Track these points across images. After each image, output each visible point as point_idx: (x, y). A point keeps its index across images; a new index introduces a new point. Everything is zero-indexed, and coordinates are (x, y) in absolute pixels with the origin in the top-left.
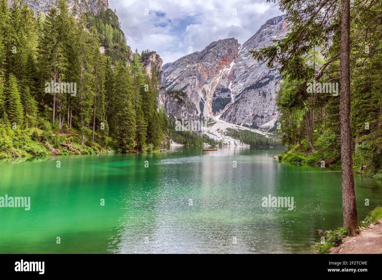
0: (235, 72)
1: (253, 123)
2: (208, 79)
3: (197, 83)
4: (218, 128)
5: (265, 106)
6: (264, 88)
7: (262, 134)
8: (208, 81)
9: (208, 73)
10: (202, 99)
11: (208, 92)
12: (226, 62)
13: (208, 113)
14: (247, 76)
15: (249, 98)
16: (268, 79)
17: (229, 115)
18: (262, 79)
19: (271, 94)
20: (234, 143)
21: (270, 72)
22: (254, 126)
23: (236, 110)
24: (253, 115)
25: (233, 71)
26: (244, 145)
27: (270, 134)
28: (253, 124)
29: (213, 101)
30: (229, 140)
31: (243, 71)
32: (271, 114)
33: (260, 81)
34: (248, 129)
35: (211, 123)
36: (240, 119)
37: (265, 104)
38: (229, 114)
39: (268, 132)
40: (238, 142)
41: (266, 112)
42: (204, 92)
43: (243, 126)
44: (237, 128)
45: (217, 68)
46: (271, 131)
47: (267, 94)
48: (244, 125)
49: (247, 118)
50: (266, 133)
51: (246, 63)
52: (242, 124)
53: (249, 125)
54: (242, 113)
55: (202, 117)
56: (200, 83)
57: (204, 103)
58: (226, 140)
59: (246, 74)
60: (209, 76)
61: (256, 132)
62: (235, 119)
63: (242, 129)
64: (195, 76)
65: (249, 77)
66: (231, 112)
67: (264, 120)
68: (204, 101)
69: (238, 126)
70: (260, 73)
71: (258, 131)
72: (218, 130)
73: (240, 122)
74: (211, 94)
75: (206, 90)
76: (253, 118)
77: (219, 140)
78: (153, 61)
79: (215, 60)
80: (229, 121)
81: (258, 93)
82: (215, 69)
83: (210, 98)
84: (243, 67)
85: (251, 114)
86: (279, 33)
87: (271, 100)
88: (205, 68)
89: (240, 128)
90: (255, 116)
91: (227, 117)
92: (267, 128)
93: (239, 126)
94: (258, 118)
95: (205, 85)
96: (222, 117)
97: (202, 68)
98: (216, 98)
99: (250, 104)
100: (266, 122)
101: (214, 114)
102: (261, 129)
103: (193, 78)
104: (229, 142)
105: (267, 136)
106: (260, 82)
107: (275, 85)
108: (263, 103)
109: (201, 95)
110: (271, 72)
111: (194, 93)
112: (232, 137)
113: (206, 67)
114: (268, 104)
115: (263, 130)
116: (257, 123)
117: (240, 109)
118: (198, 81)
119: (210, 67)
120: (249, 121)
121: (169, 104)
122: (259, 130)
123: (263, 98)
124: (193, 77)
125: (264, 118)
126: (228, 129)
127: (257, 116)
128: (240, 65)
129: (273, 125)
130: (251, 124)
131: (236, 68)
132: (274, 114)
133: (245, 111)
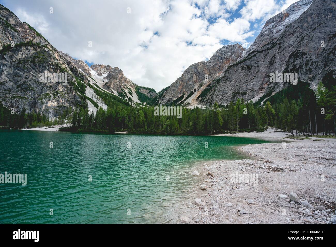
3: (194, 78)
5: (249, 81)
6: (249, 62)
8: (209, 77)
9: (210, 70)
10: (195, 90)
13: (192, 99)
15: (230, 76)
16: (255, 53)
18: (249, 55)
19: (258, 66)
24: (232, 93)
29: (204, 90)
32: (257, 88)
33: (247, 57)
36: (217, 100)
37: (248, 79)
38: (208, 97)
41: (250, 87)
42: (201, 85)
45: (219, 66)
47: (253, 68)
49: (225, 98)
54: (219, 93)
57: (195, 92)
62: (212, 101)
64: (192, 72)
66: (210, 94)
67: (246, 97)
74: (206, 85)
75: (204, 83)
76: (232, 96)
79: (218, 60)
80: (205, 104)
81: (241, 68)
83: (203, 88)
85: (230, 93)
87: (257, 72)
88: (205, 66)
90: (235, 94)
91: (205, 100)
94: (239, 96)
96: (201, 101)
97: (202, 67)
98: (208, 87)
99: (231, 82)
100: (250, 99)
101: (197, 99)
103: (191, 74)
107: (265, 56)
108: (246, 78)
109: (196, 87)
114: (254, 78)
117: (219, 89)
119: (212, 66)
123: (246, 72)
125: (246, 94)
127: (237, 93)
129: (258, 100)
132: (261, 89)
133: (223, 90)
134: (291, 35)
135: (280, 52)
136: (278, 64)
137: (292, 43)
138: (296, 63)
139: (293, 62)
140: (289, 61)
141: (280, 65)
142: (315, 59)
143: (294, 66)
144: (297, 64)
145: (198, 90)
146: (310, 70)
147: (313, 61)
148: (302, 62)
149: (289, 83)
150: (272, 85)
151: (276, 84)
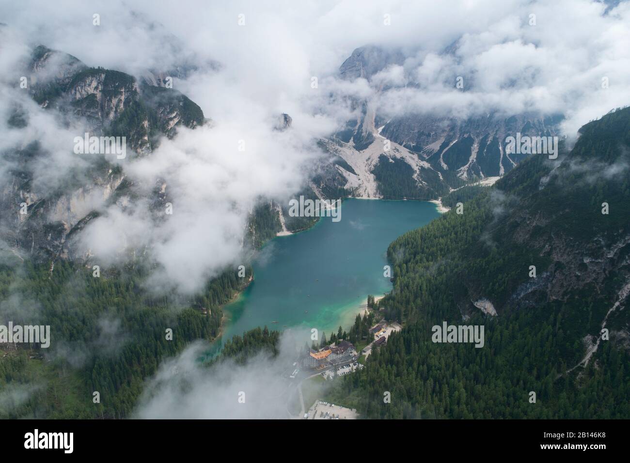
1: (417, 143)
4: (371, 154)
13: (369, 122)
23: (401, 124)
24: (418, 132)
27: (426, 165)
28: (417, 145)
35: (368, 141)
36: (403, 136)
38: (392, 127)
39: (427, 161)
43: (404, 146)
44: (393, 153)
46: (431, 159)
48: (406, 146)
49: (411, 135)
52: (404, 144)
53: (412, 145)
55: (360, 131)
62: (397, 136)
63: (398, 156)
67: (430, 139)
71: (416, 159)
73: (402, 140)
76: (417, 135)
80: (390, 138)
85: (416, 130)
89: (397, 153)
90: (421, 134)
93: (399, 147)
94: (423, 137)
96: (384, 130)
100: (432, 143)
101: (376, 125)
115: (425, 155)
116: (422, 143)
117: (404, 123)
120: (412, 139)
122: (419, 156)
125: (430, 136)
127: (423, 134)
129: (438, 149)
149: (463, 135)
150: (451, 134)
151: (454, 134)
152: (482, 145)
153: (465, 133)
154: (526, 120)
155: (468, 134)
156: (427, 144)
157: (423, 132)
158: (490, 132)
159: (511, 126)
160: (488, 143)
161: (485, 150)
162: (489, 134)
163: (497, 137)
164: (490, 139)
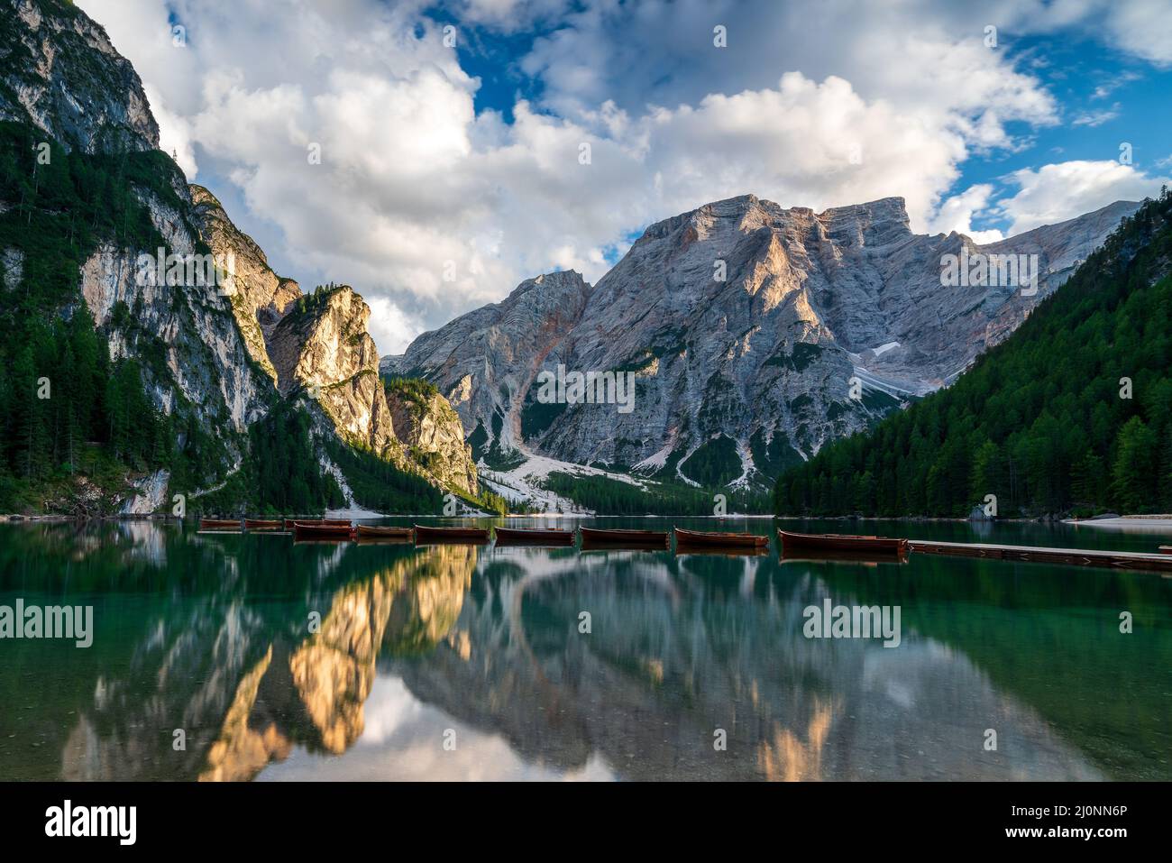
0: (578, 344)
1: (617, 458)
2: (516, 362)
3: (487, 372)
4: (529, 472)
5: (645, 419)
7: (634, 483)
8: (515, 368)
9: (515, 349)
10: (498, 408)
11: (514, 391)
12: (557, 323)
13: (511, 437)
14: (604, 352)
16: (648, 355)
17: (560, 442)
18: (637, 355)
19: (656, 389)
20: (557, 507)
21: (653, 340)
22: (620, 467)
23: (576, 432)
24: (615, 440)
25: (573, 344)
26: (581, 510)
27: (654, 483)
28: (617, 463)
29: (524, 411)
30: (547, 501)
31: (595, 341)
32: (659, 436)
33: (630, 360)
34: (601, 473)
35: (515, 461)
36: (585, 450)
37: (644, 414)
38: (559, 439)
39: (652, 479)
40: (565, 503)
41: (647, 431)
42: (505, 393)
43: (591, 466)
44: (575, 472)
45: (535, 337)
46: (657, 476)
47: (648, 390)
48: (595, 465)
49: (601, 448)
50: (645, 481)
51: (602, 324)
52: (589, 463)
53: (607, 463)
54: (588, 436)
55: (496, 448)
56: (495, 371)
57: (503, 416)
58: (539, 499)
59: (601, 347)
60: (515, 356)
61: (620, 479)
62: (573, 451)
63: (587, 474)
64: (482, 357)
65: (608, 354)
66: (565, 434)
67: (643, 451)
68: (504, 412)
69: (578, 466)
70: (631, 344)
71: (626, 477)
72: (529, 476)
73: (585, 458)
74: (519, 396)
75: (510, 386)
76: (614, 446)
77: (520, 499)
78: (344, 308)
79: (531, 319)
80: (559, 457)
82: (530, 340)
83: (516, 404)
84: (594, 332)
85: (610, 438)
86: (676, 252)
87: (658, 402)
88: (506, 337)
89: (582, 472)
90: (621, 443)
91: (554, 446)
92: (648, 471)
93: (582, 467)
94: (628, 448)
95: (509, 376)
96: (542, 447)
97: (498, 339)
98: (531, 404)
99: (607, 414)
100: (648, 456)
101: (526, 440)
102: (635, 474)
103: (479, 361)
104: (547, 505)
105: (645, 489)
106: (632, 362)
107: (668, 367)
109: (497, 399)
110: (658, 338)
111: (479, 393)
112: (556, 492)
113: (509, 334)
114: (651, 413)
115: (640, 474)
116: (626, 459)
117: (584, 427)
118: (491, 367)
119: (519, 335)
120: (605, 454)
121: (386, 412)
122: (630, 475)
124: (477, 358)
125: (641, 445)
126: (552, 474)
128: (588, 330)
129: (664, 462)
130: (612, 462)
131: (579, 335)
132: (665, 437)
133: (595, 430)
134: (710, 331)
135: (694, 368)
136: (691, 393)
137: (711, 351)
138: (718, 399)
139: (714, 397)
140: (707, 390)
141: (695, 396)
142: (743, 400)
143: (716, 405)
144: (719, 402)
145: (506, 409)
146: (737, 417)
147: (741, 402)
148: (726, 401)
149: (710, 437)
150: (685, 435)
151: (691, 435)
152: (756, 446)
153: (711, 432)
154: (827, 401)
155: (719, 433)
156: (637, 461)
157: (625, 439)
158: (765, 424)
159: (803, 410)
160: (768, 442)
161: (767, 454)
162: (762, 428)
163: (782, 430)
164: (768, 436)
